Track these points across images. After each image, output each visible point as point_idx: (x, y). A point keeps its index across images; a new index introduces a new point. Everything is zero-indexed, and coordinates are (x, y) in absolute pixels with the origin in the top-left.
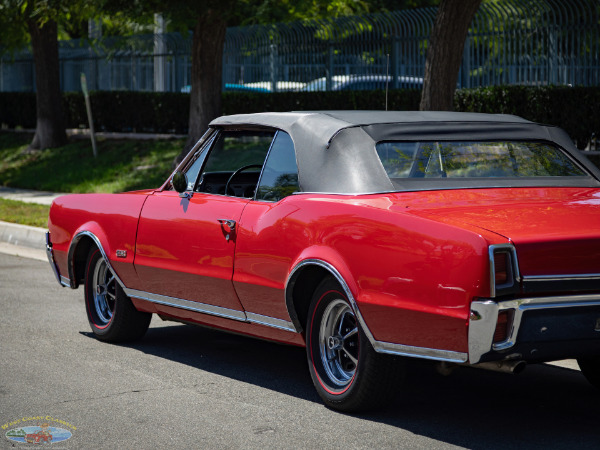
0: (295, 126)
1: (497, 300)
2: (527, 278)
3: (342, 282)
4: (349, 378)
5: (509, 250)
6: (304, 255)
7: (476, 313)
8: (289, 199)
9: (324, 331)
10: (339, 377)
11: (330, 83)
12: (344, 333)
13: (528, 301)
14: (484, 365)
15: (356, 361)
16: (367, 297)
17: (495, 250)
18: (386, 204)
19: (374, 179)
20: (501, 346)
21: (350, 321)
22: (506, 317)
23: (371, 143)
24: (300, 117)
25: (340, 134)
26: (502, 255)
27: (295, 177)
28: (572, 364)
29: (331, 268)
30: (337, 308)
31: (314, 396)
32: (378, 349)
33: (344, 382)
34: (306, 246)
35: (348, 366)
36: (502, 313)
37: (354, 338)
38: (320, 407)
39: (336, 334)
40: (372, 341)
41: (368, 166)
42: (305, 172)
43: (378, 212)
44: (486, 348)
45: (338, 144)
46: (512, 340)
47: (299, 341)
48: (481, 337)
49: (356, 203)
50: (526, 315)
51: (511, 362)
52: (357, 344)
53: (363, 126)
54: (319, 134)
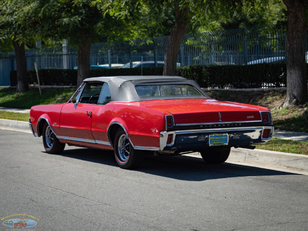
0: (110, 81)
1: (168, 131)
2: (177, 125)
3: (125, 130)
4: (127, 158)
5: (171, 116)
6: (113, 120)
7: (162, 135)
8: (108, 104)
9: (119, 145)
10: (124, 158)
11: (131, 65)
12: (125, 144)
13: (178, 131)
14: (166, 152)
15: (129, 153)
16: (131, 133)
17: (167, 117)
18: (138, 104)
19: (134, 97)
20: (170, 145)
21: (127, 141)
22: (170, 136)
23: (133, 86)
24: (112, 78)
25: (124, 83)
26: (169, 118)
27: (110, 98)
29: (121, 125)
30: (123, 137)
31: (117, 165)
32: (135, 148)
33: (125, 160)
34: (113, 118)
35: (127, 154)
36: (169, 135)
37: (128, 146)
38: (119, 168)
39: (123, 145)
40: (133, 146)
41: (132, 93)
42: (113, 95)
43: (137, 107)
44: (165, 145)
45: (123, 86)
46: (173, 143)
47: (112, 149)
48: (163, 142)
49: (129, 104)
50: (177, 135)
51: (173, 150)
52: (129, 148)
53: (131, 81)
54: (117, 84)
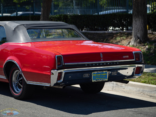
0: (6, 25)
1: (58, 70)
2: (65, 64)
3: (18, 65)
4: (20, 90)
5: (61, 57)
6: (8, 59)
7: (52, 73)
8: (4, 44)
9: (14, 79)
10: (18, 90)
11: (17, 14)
12: (19, 79)
13: (66, 70)
14: (55, 87)
15: (22, 86)
16: (25, 70)
17: (57, 57)
18: (29, 45)
19: (26, 38)
20: (59, 82)
21: (20, 76)
22: (60, 74)
23: (25, 29)
24: (7, 22)
25: (17, 27)
26: (59, 58)
27: (6, 38)
28: (78, 86)
29: (15, 62)
30: (17, 72)
31: (12, 96)
32: (28, 83)
33: (19, 92)
34: (9, 56)
35: (20, 87)
36: (59, 73)
37: (21, 80)
38: (13, 98)
39: (17, 79)
40: (26, 81)
41: (25, 35)
42: (8, 36)
43: (28, 47)
44: (55, 82)
45: (17, 30)
46: (62, 80)
47: (7, 81)
48: (54, 79)
49: (22, 45)
50: (65, 73)
51: (62, 85)
52: (22, 82)
53: (23, 25)
54: (12, 27)
